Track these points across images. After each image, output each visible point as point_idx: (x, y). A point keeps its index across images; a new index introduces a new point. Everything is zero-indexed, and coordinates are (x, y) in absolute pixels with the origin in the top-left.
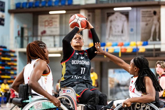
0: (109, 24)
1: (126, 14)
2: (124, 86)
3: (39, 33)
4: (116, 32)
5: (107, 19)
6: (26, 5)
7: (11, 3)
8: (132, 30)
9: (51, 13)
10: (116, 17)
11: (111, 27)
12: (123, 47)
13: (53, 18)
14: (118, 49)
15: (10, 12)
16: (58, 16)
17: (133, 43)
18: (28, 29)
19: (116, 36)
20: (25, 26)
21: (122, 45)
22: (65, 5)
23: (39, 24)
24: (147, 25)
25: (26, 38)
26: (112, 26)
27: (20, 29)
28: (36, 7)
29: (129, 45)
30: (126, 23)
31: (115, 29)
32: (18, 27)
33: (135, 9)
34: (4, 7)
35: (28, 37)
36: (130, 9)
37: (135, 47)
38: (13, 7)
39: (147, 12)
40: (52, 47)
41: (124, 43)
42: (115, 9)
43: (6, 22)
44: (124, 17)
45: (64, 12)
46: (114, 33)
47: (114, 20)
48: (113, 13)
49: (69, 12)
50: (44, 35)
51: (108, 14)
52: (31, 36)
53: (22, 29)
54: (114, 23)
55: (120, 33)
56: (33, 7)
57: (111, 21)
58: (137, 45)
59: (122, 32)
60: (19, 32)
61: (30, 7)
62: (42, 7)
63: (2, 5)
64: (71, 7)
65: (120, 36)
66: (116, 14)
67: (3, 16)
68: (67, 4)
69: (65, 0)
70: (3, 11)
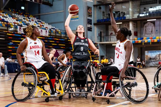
0: (145, 28)
1: (154, 23)
2: (153, 59)
3: (109, 34)
4: (148, 32)
5: (144, 26)
6: (102, 20)
7: (95, 20)
8: (157, 31)
10: (148, 25)
11: (146, 30)
12: (152, 40)
14: (150, 41)
15: (95, 24)
16: (119, 25)
17: (157, 37)
18: (103, 32)
19: (149, 34)
20: (102, 31)
21: (152, 38)
22: (122, 19)
23: (109, 30)
25: (103, 37)
26: (146, 29)
27: (99, 33)
29: (155, 38)
30: (153, 27)
31: (148, 30)
32: (99, 32)
33: (158, 20)
34: (92, 22)
35: (104, 36)
36: (155, 20)
37: (159, 39)
38: (96, 22)
40: (116, 41)
42: (148, 20)
43: (92, 30)
44: (152, 25)
45: (121, 23)
46: (147, 33)
47: (148, 26)
48: (147, 23)
49: (124, 23)
50: (112, 35)
51: (144, 23)
52: (105, 36)
53: (101, 32)
54: (147, 28)
55: (151, 33)
56: (106, 21)
57: (146, 27)
58: (159, 38)
59: (152, 32)
60: (99, 34)
61: (104, 22)
64: (125, 21)
67: (91, 27)
68: (123, 19)
69: (122, 17)
70: (91, 24)
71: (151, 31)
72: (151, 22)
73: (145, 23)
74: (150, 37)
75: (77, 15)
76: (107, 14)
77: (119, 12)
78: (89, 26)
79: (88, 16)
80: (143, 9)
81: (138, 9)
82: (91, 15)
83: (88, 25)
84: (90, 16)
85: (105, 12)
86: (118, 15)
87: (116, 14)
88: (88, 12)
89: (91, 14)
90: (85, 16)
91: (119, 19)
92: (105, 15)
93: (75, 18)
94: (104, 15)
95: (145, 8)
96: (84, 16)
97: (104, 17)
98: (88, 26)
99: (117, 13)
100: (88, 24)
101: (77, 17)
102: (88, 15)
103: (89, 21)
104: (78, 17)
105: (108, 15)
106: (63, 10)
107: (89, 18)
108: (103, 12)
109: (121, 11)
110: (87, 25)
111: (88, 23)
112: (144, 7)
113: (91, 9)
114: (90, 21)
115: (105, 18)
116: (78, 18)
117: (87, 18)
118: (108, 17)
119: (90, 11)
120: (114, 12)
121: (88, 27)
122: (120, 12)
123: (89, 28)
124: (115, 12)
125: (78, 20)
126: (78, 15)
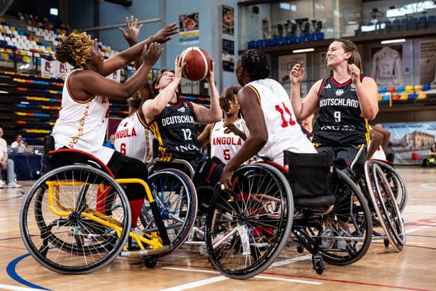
0: (374, 63)
1: (399, 48)
2: (397, 145)
3: (281, 79)
4: (384, 73)
5: (372, 56)
6: (262, 43)
7: (242, 42)
8: (407, 70)
9: (294, 52)
10: (385, 54)
11: (377, 67)
12: (395, 94)
13: (297, 59)
14: (389, 96)
16: (305, 55)
17: (409, 88)
19: (385, 78)
21: (394, 91)
22: (314, 41)
23: (280, 67)
24: (428, 61)
26: (380, 66)
28: (275, 45)
29: (403, 90)
30: (398, 61)
31: (384, 69)
33: (411, 40)
34: (233, 48)
36: (403, 40)
37: (412, 93)
38: (244, 47)
39: (429, 43)
41: (396, 88)
42: (383, 42)
44: (395, 53)
45: (312, 50)
46: (381, 75)
47: (382, 58)
48: (380, 49)
49: (320, 49)
50: (286, 81)
51: (372, 49)
54: (382, 62)
56: (271, 46)
57: (378, 59)
58: (414, 89)
59: (394, 73)
61: (266, 46)
62: (283, 44)
63: (230, 46)
64: (321, 44)
65: (391, 78)
66: (384, 49)
67: (232, 60)
68: (316, 39)
69: (313, 35)
70: (232, 52)
71: (391, 70)
72: (393, 47)
73: (375, 50)
74: (390, 85)
75: (194, 29)
76: (275, 27)
77: (307, 20)
78: (227, 57)
79: (224, 32)
80: (371, 11)
81: (357, 12)
82: (233, 30)
83: (223, 55)
84: (230, 31)
85: (269, 19)
86: (303, 29)
87: (298, 25)
88: (224, 19)
89: (230, 28)
90: (217, 30)
91: (306, 40)
92: (270, 30)
93: (189, 36)
94: (265, 29)
95: (375, 10)
96: (213, 32)
97: (266, 33)
98: (224, 59)
99: (301, 24)
100: (224, 52)
101: (194, 34)
102: (225, 29)
103: (225, 44)
104: (197, 35)
105: (276, 30)
106: (160, 16)
107: (227, 37)
108: (265, 22)
109: (311, 19)
110: (221, 56)
111: (224, 49)
112: (374, 7)
113: (233, 15)
114: (231, 44)
115: (270, 37)
116: (197, 38)
117: (220, 36)
118: (277, 33)
119: (228, 18)
120: (294, 22)
121: (224, 62)
122: (310, 22)
123: (226, 64)
124: (297, 21)
125: (198, 41)
126: (198, 29)
